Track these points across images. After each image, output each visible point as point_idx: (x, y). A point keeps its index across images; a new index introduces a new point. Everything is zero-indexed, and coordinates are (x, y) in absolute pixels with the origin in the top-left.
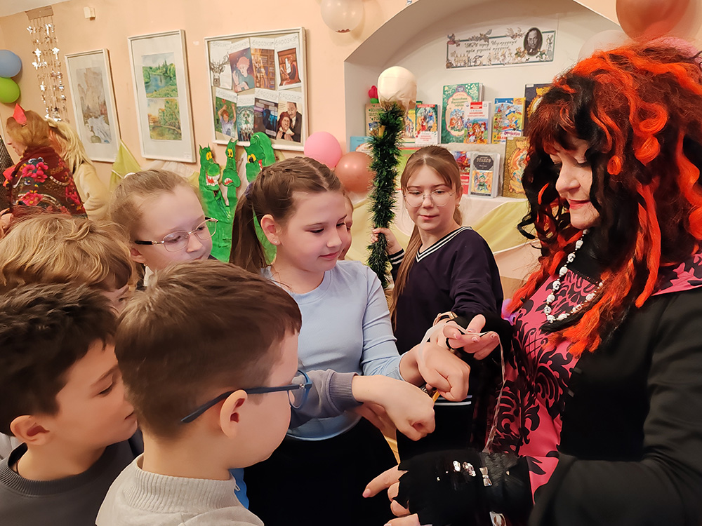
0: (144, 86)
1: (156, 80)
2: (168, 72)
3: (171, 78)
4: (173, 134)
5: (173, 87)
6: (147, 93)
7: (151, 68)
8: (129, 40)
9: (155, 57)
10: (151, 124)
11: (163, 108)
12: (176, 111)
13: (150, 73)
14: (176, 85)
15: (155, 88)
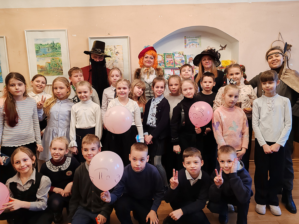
0: (35, 52)
1: (45, 49)
2: (55, 46)
3: (57, 49)
4: (56, 73)
5: (58, 53)
6: (37, 55)
7: (41, 45)
8: (25, 32)
9: (45, 40)
10: (39, 69)
11: (50, 61)
12: (59, 63)
13: (40, 46)
14: (61, 52)
15: (44, 53)
